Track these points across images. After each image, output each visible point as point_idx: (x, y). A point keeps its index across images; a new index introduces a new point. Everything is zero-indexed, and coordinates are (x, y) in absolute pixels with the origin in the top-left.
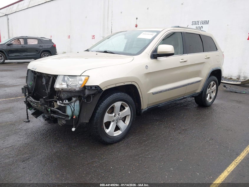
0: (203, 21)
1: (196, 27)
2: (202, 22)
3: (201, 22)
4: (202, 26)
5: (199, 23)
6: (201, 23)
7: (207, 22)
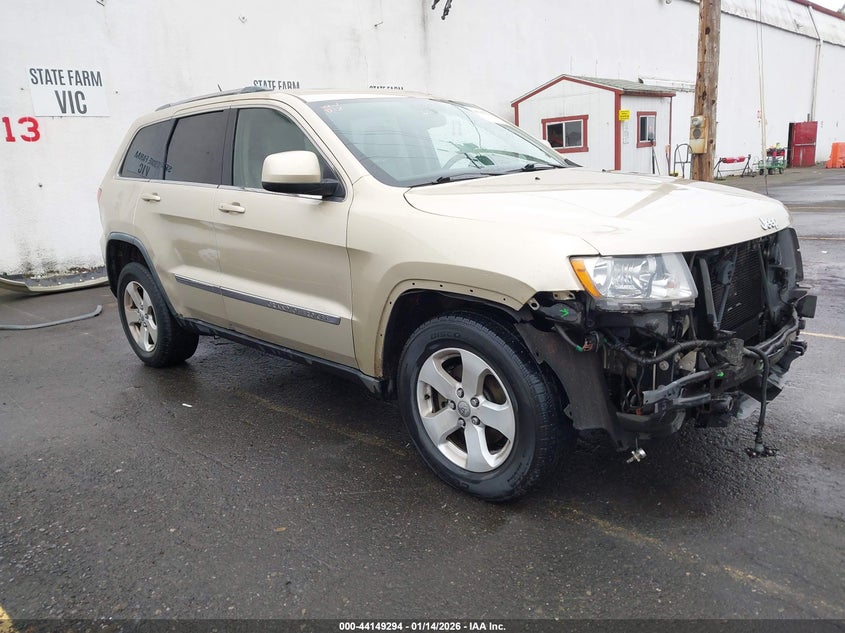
0: (77, 72)
1: (56, 92)
2: (73, 74)
3: (70, 78)
4: (77, 93)
5: (61, 77)
6: (73, 80)
7: (94, 79)
